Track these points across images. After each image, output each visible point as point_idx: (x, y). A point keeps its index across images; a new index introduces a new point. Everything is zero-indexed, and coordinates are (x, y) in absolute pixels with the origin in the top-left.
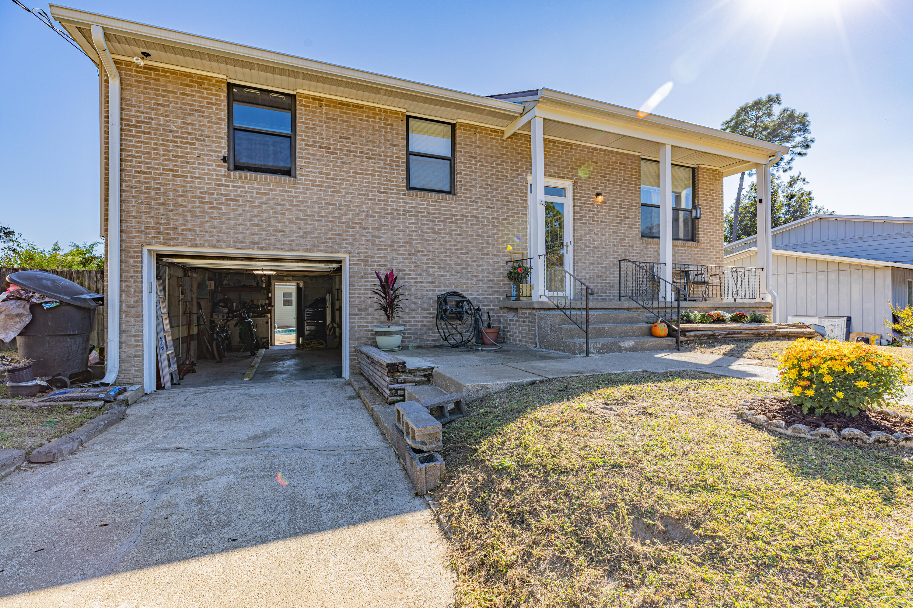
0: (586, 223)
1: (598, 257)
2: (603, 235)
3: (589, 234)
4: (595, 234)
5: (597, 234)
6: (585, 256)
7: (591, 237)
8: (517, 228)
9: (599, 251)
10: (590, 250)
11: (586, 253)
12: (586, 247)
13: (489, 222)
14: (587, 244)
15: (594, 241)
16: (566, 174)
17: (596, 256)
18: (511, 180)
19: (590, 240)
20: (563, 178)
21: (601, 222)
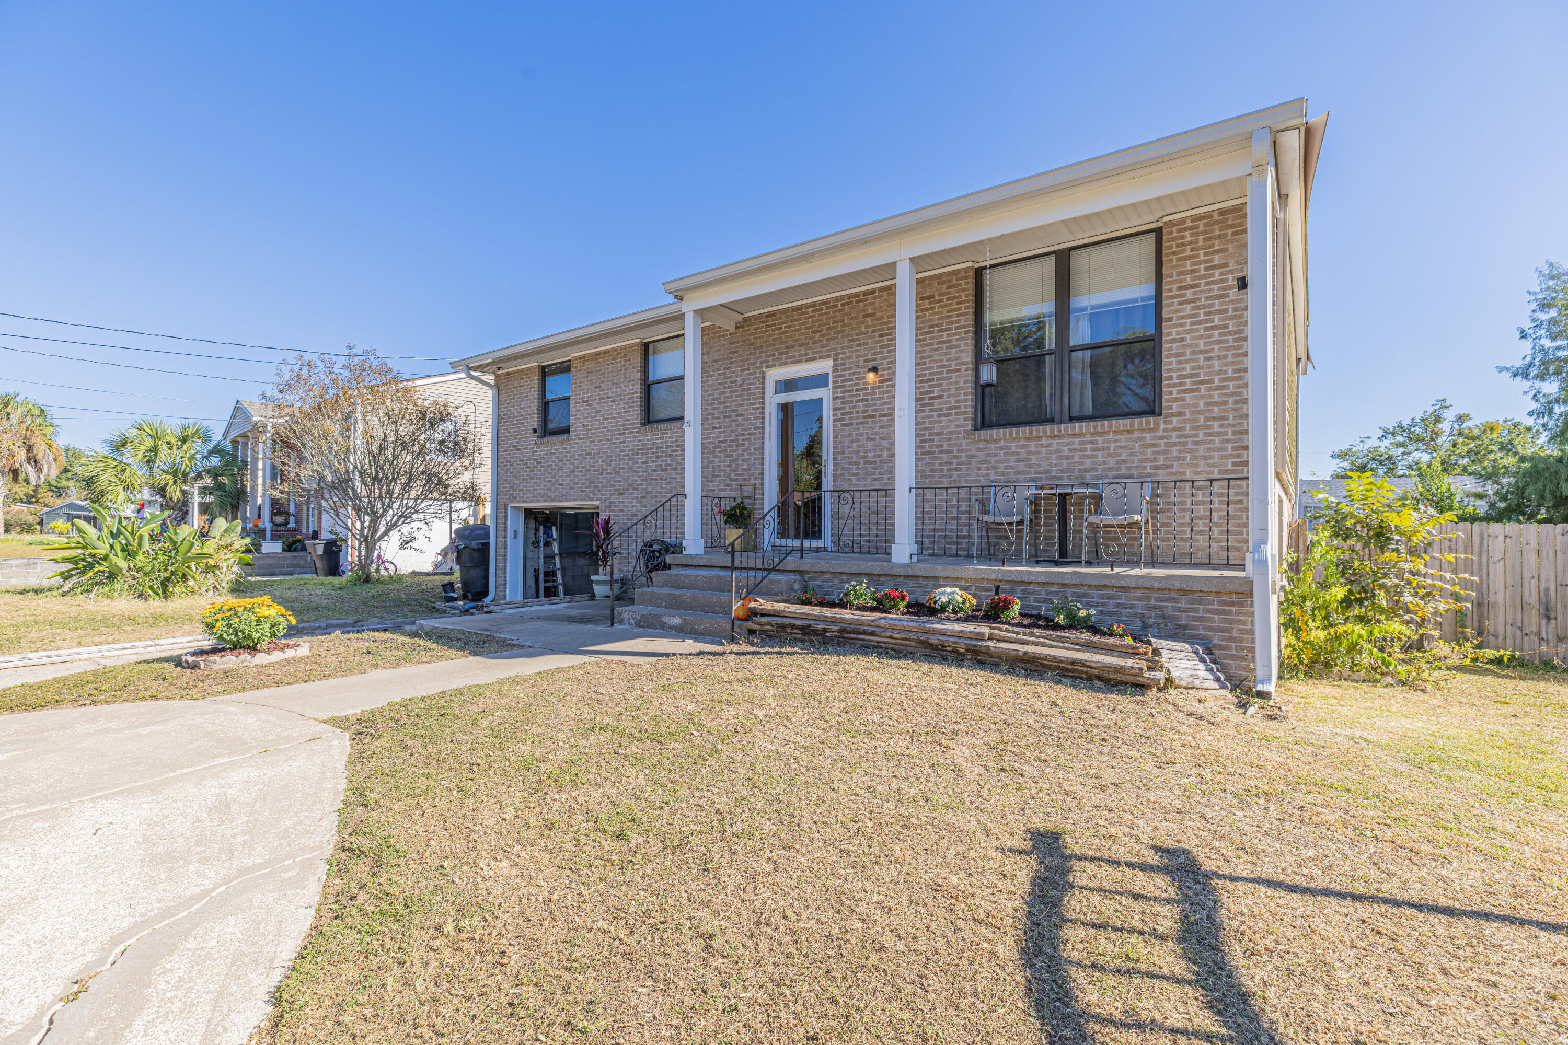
0: (851, 424)
1: (874, 479)
2: (884, 439)
3: (859, 441)
4: (868, 439)
5: (873, 439)
6: (850, 480)
7: (860, 446)
8: (748, 449)
9: (876, 468)
10: (858, 469)
11: (850, 474)
12: (850, 463)
13: (715, 448)
14: (854, 459)
15: (866, 451)
16: (817, 352)
17: (869, 477)
18: (742, 385)
19: (858, 452)
20: (814, 359)
21: (881, 416)
